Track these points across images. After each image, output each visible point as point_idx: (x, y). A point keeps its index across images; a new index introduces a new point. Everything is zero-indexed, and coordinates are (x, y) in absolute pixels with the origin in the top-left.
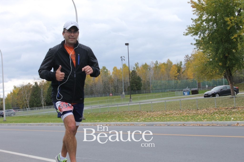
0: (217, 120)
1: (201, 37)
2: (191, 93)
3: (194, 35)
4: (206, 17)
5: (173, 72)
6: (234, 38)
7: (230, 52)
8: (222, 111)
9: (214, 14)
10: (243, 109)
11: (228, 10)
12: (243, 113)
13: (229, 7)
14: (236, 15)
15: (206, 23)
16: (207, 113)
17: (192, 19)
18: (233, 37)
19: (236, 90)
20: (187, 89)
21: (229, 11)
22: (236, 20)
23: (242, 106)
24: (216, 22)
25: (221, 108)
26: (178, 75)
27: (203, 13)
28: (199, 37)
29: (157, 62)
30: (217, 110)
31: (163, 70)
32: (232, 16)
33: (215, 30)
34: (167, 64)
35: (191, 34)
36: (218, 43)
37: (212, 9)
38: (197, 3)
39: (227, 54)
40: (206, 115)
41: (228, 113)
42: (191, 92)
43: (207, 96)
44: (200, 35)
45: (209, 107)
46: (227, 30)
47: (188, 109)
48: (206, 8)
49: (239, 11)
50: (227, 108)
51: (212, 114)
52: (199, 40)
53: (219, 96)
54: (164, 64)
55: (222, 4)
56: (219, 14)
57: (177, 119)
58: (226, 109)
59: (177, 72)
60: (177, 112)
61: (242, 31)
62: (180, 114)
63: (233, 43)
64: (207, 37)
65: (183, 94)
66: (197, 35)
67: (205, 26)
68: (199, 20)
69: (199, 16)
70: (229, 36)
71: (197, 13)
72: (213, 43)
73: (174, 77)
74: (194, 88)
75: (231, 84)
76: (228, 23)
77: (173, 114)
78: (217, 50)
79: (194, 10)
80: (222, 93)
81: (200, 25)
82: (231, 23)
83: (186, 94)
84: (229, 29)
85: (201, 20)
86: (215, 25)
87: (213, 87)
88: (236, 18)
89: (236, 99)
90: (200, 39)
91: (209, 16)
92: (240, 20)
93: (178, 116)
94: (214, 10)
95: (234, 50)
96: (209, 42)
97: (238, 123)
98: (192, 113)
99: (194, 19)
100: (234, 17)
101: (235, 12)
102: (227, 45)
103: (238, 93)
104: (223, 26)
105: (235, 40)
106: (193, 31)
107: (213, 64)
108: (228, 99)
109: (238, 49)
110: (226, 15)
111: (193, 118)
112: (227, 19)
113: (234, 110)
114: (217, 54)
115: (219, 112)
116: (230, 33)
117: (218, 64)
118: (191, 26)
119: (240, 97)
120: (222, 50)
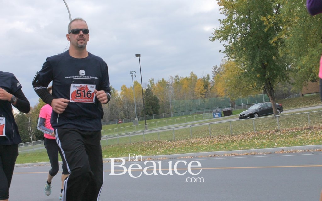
0: (258, 146)
1: (232, 43)
2: (223, 115)
3: (223, 40)
4: (237, 16)
5: (199, 89)
6: (273, 42)
7: (269, 60)
8: (262, 135)
9: (246, 13)
10: (289, 132)
11: (264, 8)
13: (265, 2)
14: (274, 13)
15: (237, 24)
16: (245, 139)
17: (219, 20)
18: (272, 41)
19: (279, 108)
20: (218, 109)
21: (266, 7)
22: (275, 20)
23: (288, 127)
24: (250, 23)
25: (261, 131)
26: (206, 92)
27: (233, 11)
28: (230, 43)
29: (177, 76)
30: (257, 135)
31: (186, 86)
32: (269, 14)
33: (249, 33)
34: (191, 79)
35: (219, 39)
36: (253, 49)
37: (244, 7)
39: (265, 62)
40: (243, 142)
41: (270, 138)
42: (223, 113)
43: (243, 117)
44: (231, 40)
45: (246, 131)
46: (264, 32)
47: (220, 135)
48: (236, 5)
49: (278, 8)
50: (269, 131)
51: (250, 140)
52: (230, 46)
53: (259, 116)
54: (187, 79)
56: (253, 12)
57: (206, 148)
59: (203, 88)
60: (206, 140)
61: (282, 33)
62: (211, 142)
63: (272, 48)
64: (239, 42)
65: (213, 116)
66: (227, 40)
67: (237, 28)
69: (228, 16)
70: (268, 40)
71: (225, 12)
72: (247, 49)
73: (200, 96)
74: (227, 107)
75: (273, 101)
76: (265, 24)
77: (200, 142)
78: (253, 58)
79: (221, 9)
80: (262, 113)
81: (229, 27)
82: (269, 23)
83: (217, 115)
84: (266, 31)
85: (231, 20)
86: (248, 27)
87: (251, 105)
88: (275, 17)
89: (280, 119)
91: (241, 15)
92: (279, 19)
93: (208, 144)
94: (246, 8)
96: (243, 48)
97: (283, 150)
98: (225, 139)
99: (222, 20)
100: (272, 15)
101: (273, 9)
102: (266, 52)
103: (282, 111)
104: (259, 27)
105: (275, 45)
106: (222, 35)
107: (248, 76)
108: (269, 120)
109: (279, 56)
110: (262, 13)
111: (227, 147)
112: (263, 18)
113: (277, 134)
114: (253, 63)
115: (259, 136)
116: (268, 36)
117: (256, 76)
118: (219, 29)
119: (284, 117)
120: (260, 58)
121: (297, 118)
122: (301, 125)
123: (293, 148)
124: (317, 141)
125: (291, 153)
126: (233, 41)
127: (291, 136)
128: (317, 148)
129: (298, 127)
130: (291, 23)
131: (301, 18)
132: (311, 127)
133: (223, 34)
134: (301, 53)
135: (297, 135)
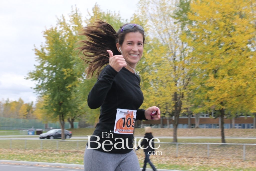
1: (41, 83)
2: (35, 133)
3: (34, 80)
4: (47, 65)
5: (23, 110)
6: (69, 88)
7: (65, 100)
9: (55, 64)
11: (66, 63)
15: (46, 70)
17: (35, 65)
18: (67, 87)
26: (27, 114)
27: (45, 61)
28: (39, 83)
29: (8, 99)
31: (13, 107)
32: (69, 68)
33: (54, 79)
34: (18, 103)
35: (32, 79)
36: (55, 90)
37: (53, 59)
38: (41, 51)
39: (61, 101)
42: (35, 132)
43: (43, 138)
44: (40, 81)
46: (63, 79)
48: (48, 57)
52: (39, 85)
54: (15, 102)
55: (62, 56)
58: (50, 151)
59: (26, 111)
62: (9, 153)
63: (67, 92)
64: (46, 83)
65: (27, 134)
66: (37, 80)
67: (46, 74)
68: (40, 67)
69: (41, 64)
70: (65, 85)
71: (39, 60)
73: (23, 116)
75: (62, 129)
76: (65, 74)
78: (53, 96)
79: (37, 58)
81: (40, 72)
82: (68, 74)
83: (31, 133)
84: (65, 79)
85: (42, 67)
86: (54, 74)
91: (50, 64)
95: (68, 99)
96: (48, 88)
97: (39, 164)
98: (20, 152)
102: (63, 93)
105: (70, 90)
106: (34, 76)
107: (48, 108)
109: (71, 98)
110: (64, 66)
112: (64, 70)
113: (55, 153)
114: (53, 100)
115: (43, 153)
116: (66, 83)
117: (53, 110)
118: (32, 72)
120: (58, 98)
125: (42, 167)
127: (63, 156)
129: (71, 150)
132: (78, 151)
133: (37, 75)
135: (67, 155)
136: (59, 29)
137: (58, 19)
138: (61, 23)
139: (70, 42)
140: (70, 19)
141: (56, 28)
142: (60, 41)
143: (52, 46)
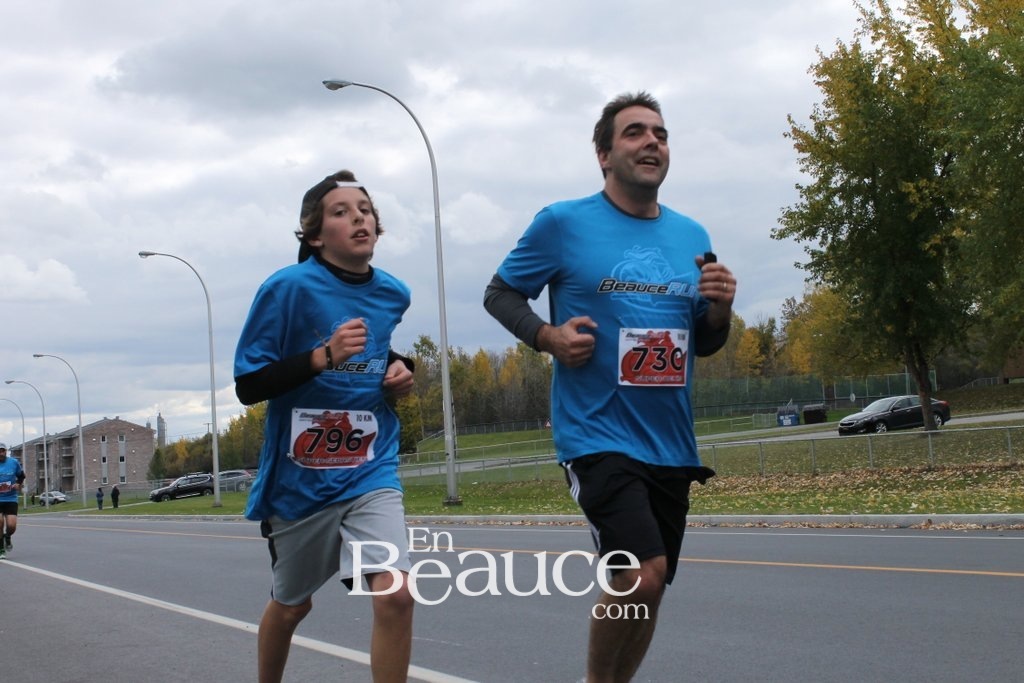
0: (870, 508)
1: (828, 245)
2: (802, 420)
3: (804, 236)
4: (842, 179)
5: (747, 352)
6: (931, 246)
7: (920, 292)
8: (890, 478)
9: (867, 171)
10: (958, 473)
11: (911, 160)
12: (957, 485)
13: (916, 148)
14: (936, 173)
15: (841, 198)
16: (846, 486)
17: (798, 187)
18: (928, 245)
19: (940, 410)
20: (791, 406)
21: (915, 160)
22: (936, 191)
23: (956, 462)
24: (874, 198)
25: (887, 469)
26: (761, 363)
27: (833, 166)
28: (821, 243)
30: (876, 476)
32: (923, 178)
33: (872, 223)
35: (796, 235)
36: (880, 262)
37: (861, 156)
38: (814, 135)
39: (910, 296)
40: (841, 492)
41: (909, 486)
42: (803, 416)
43: (848, 430)
45: (850, 467)
46: (908, 221)
47: (786, 473)
48: (840, 152)
49: (946, 162)
50: (907, 468)
51: (858, 487)
52: (821, 253)
53: (888, 430)
55: (893, 140)
56: (884, 170)
58: (906, 472)
59: (757, 351)
60: (749, 483)
61: (954, 224)
62: (761, 488)
63: (928, 261)
64: (846, 243)
65: (777, 424)
66: (814, 236)
67: (841, 208)
68: (818, 190)
69: (820, 178)
70: (918, 240)
71: (813, 167)
72: (865, 261)
73: (749, 370)
74: (814, 402)
75: (923, 392)
76: (911, 200)
77: (736, 487)
78: (875, 285)
79: (804, 160)
80: (896, 420)
81: (822, 205)
82: (921, 199)
83: (787, 420)
84: (914, 218)
85: (828, 189)
86: (870, 206)
87: (870, 400)
88: (937, 183)
89: (939, 439)
90: (824, 249)
91: (853, 176)
92: (946, 190)
93: (753, 493)
94: (865, 159)
95: (931, 285)
96: (854, 259)
97: (930, 522)
98: (797, 484)
99: (805, 187)
100: (930, 180)
101: (934, 164)
102: (911, 270)
103: (949, 419)
104: (898, 207)
106: (802, 224)
107: (864, 328)
108: (913, 440)
109: (943, 282)
110: (904, 174)
111: (794, 506)
112: (910, 187)
113: (928, 477)
114: (877, 295)
115: (881, 480)
116: (918, 230)
117: (883, 330)
118: (794, 210)
119: (950, 433)
120: (896, 286)
121: (982, 441)
122: (988, 457)
123: (956, 518)
124: (1017, 504)
125: (948, 530)
126: (830, 240)
127: (961, 485)
128: (1015, 521)
129: (982, 463)
130: (979, 202)
131: (1003, 190)
132: (1015, 465)
133: (807, 221)
134: (998, 276)
135: (976, 482)
136: (868, 47)
137: (864, 12)
138: (876, 26)
139: (913, 87)
140: (904, 6)
141: (857, 47)
142: (879, 86)
143: (850, 111)
